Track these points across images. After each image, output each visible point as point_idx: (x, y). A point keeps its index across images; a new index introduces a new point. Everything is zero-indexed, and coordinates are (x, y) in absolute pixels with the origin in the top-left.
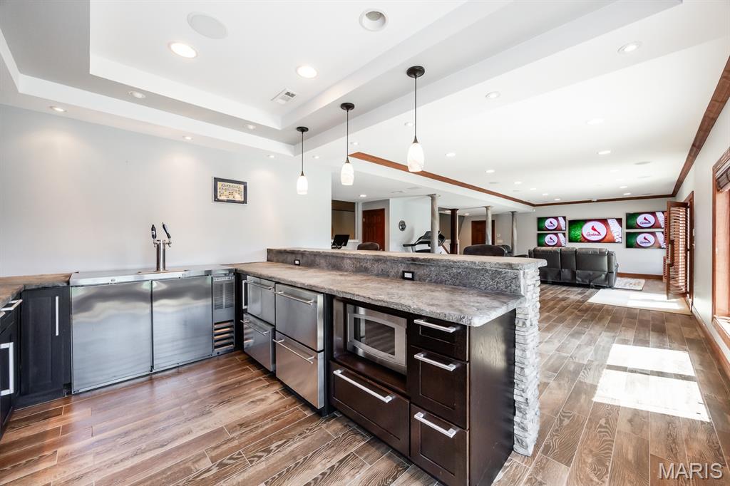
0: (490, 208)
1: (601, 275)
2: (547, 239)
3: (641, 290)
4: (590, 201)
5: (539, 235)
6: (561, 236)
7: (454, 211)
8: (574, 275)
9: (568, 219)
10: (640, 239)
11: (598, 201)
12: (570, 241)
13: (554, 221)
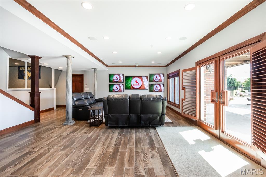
1: (157, 118)
2: (114, 87)
4: (135, 66)
5: (110, 85)
6: (121, 85)
8: (139, 118)
9: (125, 75)
12: (126, 89)
13: (118, 76)
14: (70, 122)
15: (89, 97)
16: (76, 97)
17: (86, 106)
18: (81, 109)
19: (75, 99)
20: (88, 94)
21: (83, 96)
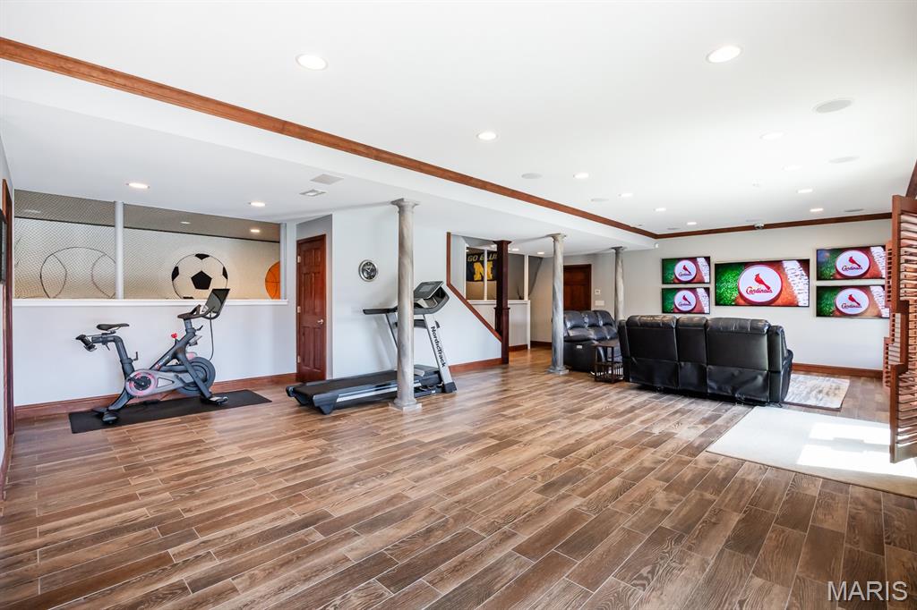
0: (559, 238)
1: (755, 378)
3: (838, 410)
4: (752, 228)
5: (664, 292)
6: (701, 292)
7: (502, 245)
8: (703, 376)
9: (714, 260)
10: (841, 299)
11: (767, 226)
12: (717, 304)
13: (689, 264)
14: (558, 369)
15: (601, 323)
16: (570, 320)
17: (589, 339)
18: (580, 347)
19: (569, 325)
20: (598, 314)
21: (587, 320)
